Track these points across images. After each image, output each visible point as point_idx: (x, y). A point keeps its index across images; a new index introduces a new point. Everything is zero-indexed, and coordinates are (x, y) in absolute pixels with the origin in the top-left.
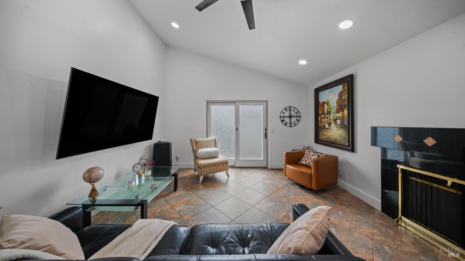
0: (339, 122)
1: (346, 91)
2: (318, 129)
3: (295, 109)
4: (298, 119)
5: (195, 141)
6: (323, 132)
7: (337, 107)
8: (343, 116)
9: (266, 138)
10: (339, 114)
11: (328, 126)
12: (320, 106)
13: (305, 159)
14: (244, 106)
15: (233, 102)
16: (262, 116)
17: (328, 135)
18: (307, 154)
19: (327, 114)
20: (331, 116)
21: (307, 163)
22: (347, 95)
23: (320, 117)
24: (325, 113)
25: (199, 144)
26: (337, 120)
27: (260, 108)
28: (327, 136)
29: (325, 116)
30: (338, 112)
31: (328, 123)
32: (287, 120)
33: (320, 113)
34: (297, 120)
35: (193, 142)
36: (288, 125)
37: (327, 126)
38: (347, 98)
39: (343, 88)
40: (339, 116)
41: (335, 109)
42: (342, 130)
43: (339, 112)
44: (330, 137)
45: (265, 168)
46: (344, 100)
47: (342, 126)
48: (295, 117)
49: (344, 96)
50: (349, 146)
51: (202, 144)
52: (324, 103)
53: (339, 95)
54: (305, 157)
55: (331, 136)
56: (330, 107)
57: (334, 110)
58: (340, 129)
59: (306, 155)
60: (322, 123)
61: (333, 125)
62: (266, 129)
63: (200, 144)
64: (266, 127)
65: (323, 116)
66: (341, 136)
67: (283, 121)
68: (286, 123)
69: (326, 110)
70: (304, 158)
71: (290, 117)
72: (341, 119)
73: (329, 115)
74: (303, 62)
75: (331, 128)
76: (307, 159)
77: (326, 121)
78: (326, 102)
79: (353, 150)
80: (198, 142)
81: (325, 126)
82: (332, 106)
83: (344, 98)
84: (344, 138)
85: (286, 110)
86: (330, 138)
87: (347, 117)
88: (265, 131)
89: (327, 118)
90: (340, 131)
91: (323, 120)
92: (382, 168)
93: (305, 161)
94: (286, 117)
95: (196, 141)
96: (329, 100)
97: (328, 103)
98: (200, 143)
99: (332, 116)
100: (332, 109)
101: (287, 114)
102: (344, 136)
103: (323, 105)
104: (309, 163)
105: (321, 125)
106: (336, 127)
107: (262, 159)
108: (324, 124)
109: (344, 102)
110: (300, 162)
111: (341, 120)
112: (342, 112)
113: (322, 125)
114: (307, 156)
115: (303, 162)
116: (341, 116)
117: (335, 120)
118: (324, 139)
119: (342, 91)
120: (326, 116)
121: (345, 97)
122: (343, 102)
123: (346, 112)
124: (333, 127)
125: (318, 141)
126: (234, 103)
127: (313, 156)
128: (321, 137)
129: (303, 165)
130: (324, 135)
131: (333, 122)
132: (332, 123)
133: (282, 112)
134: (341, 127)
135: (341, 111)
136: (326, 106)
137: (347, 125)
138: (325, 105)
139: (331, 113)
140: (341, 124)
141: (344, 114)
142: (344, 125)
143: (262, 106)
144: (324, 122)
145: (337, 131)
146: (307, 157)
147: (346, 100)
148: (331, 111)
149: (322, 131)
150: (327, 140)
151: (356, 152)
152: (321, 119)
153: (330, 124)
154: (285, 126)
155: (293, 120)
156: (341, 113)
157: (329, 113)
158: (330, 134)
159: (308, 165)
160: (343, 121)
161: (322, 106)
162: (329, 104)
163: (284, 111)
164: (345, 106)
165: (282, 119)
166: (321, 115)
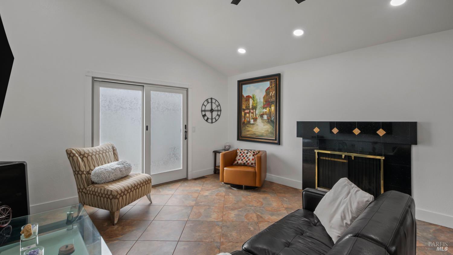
0: (265, 117)
1: (274, 88)
2: (241, 124)
3: (216, 101)
4: (219, 113)
5: (80, 154)
6: (248, 128)
7: (264, 103)
8: (270, 112)
9: (185, 139)
10: (266, 109)
11: (254, 121)
12: (244, 100)
13: (241, 158)
14: (158, 92)
15: (140, 86)
16: (180, 109)
17: (253, 130)
18: (241, 153)
19: (253, 109)
20: (256, 111)
21: (245, 162)
22: (274, 92)
23: (244, 112)
24: (250, 108)
25: (89, 158)
26: (264, 116)
27: (179, 98)
28: (251, 132)
29: (250, 111)
30: (264, 107)
31: (253, 119)
32: (208, 114)
33: (244, 107)
34: (218, 115)
35: (77, 155)
36: (210, 121)
37: (252, 121)
38: (274, 95)
39: (271, 84)
40: (266, 112)
41: (262, 105)
42: (269, 125)
43: (266, 107)
44: (255, 132)
45: (185, 180)
46: (271, 96)
47: (270, 121)
48: (216, 111)
49: (271, 93)
50: (276, 140)
51: (94, 157)
52: (249, 97)
53: (266, 91)
54: (240, 156)
55: (257, 131)
56: (256, 102)
57: (260, 106)
58: (266, 124)
59: (239, 154)
60: (246, 119)
61: (259, 120)
62: (186, 127)
63: (92, 158)
64: (186, 124)
65: (247, 111)
66: (268, 131)
67: (204, 116)
68: (208, 118)
69: (251, 105)
70: (238, 158)
71: (212, 111)
72: (268, 114)
73: (254, 110)
74: (242, 51)
75: (257, 123)
76: (243, 158)
77: (251, 116)
78: (251, 97)
79: (279, 143)
80: (86, 155)
81: (249, 122)
82: (258, 101)
83: (272, 95)
84: (272, 133)
85: (208, 103)
86: (255, 134)
87: (274, 113)
88: (185, 130)
89: (253, 113)
90: (267, 126)
91: (248, 115)
92: (303, 154)
93: (241, 160)
94: (208, 111)
95: (83, 153)
96: (255, 95)
97: (254, 97)
98: (91, 156)
99: (258, 112)
100: (257, 104)
101: (208, 107)
102: (271, 131)
103: (247, 99)
104: (247, 162)
105: (244, 121)
106: (263, 123)
107: (181, 168)
108: (248, 119)
109: (272, 98)
110: (236, 162)
111: (268, 116)
112: (270, 107)
113: (246, 120)
114: (242, 154)
115: (240, 162)
116: (268, 112)
117: (262, 116)
118: (249, 135)
119: (269, 87)
120: (252, 111)
121: (273, 93)
122: (270, 98)
123: (273, 108)
124: (259, 122)
125: (240, 138)
126: (142, 87)
127: (247, 153)
128: (244, 133)
129: (240, 165)
130: (249, 131)
131: (259, 117)
132: (258, 119)
133: (203, 104)
134: (268, 122)
135: (268, 107)
136: (251, 101)
137: (274, 120)
138: (251, 99)
139: (257, 109)
140: (268, 119)
141: (271, 110)
142: (271, 121)
143: (181, 95)
144: (249, 117)
145: (264, 126)
146: (242, 156)
147: (273, 97)
148: (257, 106)
149: (246, 127)
150: (251, 135)
151: (282, 145)
152: (245, 114)
153: (255, 119)
154: (206, 122)
155: (215, 114)
156: (268, 109)
157: (254, 108)
158: (255, 129)
159: (246, 163)
160: (270, 117)
161: (246, 101)
162: (255, 99)
163: (206, 103)
164: (272, 102)
165: (204, 113)
166: (244, 110)
